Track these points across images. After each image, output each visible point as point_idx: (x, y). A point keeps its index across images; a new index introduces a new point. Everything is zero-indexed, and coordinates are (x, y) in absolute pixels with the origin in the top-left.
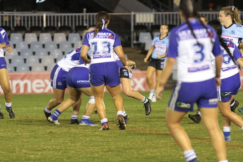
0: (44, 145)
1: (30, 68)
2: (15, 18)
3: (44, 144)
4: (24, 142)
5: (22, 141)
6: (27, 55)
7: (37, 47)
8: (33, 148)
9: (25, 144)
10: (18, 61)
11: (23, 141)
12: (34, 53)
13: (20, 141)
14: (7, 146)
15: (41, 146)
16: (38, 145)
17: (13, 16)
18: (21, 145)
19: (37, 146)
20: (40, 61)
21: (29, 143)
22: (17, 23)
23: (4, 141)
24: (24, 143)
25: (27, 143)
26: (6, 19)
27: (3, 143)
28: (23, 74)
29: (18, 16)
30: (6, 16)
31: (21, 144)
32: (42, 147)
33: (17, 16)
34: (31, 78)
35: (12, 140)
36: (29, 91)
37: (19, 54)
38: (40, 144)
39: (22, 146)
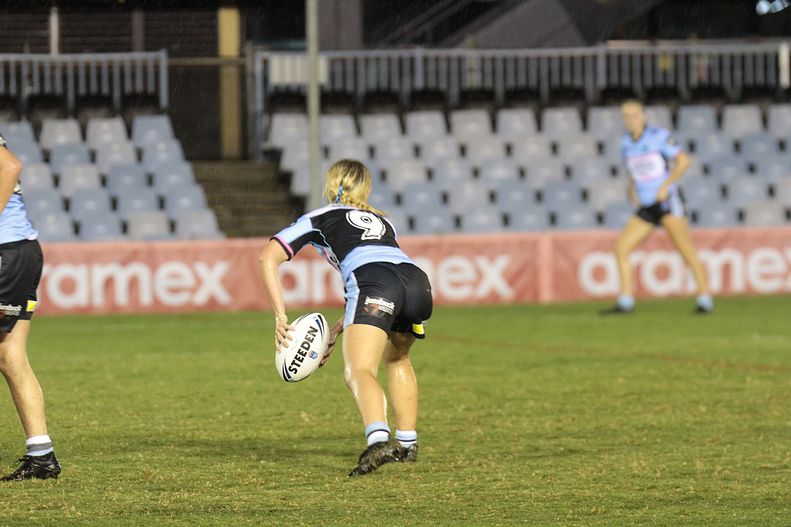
0: (784, 453)
1: (741, 216)
2: (694, 62)
3: (781, 449)
4: (720, 444)
5: (713, 441)
6: (730, 173)
7: (760, 150)
8: (748, 463)
9: (725, 450)
10: (703, 193)
11: (718, 439)
12: (752, 169)
13: (709, 439)
14: (669, 455)
15: (772, 455)
16: (764, 452)
17: (687, 57)
18: (711, 453)
19: (760, 455)
20: (771, 192)
21: (735, 447)
22: (699, 74)
23: (659, 440)
24: (719, 448)
25: (729, 446)
26: (665, 64)
27: (658, 447)
28: (716, 232)
29: (703, 53)
30: (665, 54)
31: (712, 450)
32: (778, 458)
33: (699, 55)
34: (745, 246)
35: (685, 437)
36: (737, 284)
37: (706, 170)
38: (771, 449)
39: (715, 456)
